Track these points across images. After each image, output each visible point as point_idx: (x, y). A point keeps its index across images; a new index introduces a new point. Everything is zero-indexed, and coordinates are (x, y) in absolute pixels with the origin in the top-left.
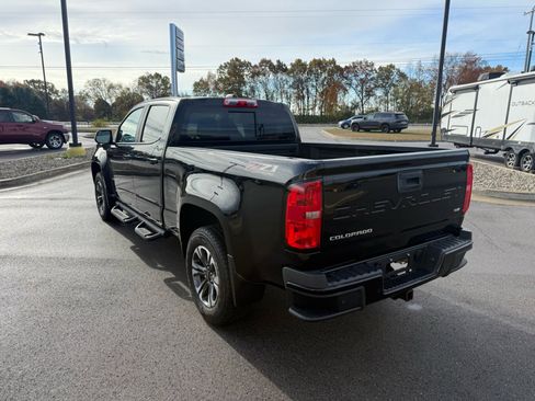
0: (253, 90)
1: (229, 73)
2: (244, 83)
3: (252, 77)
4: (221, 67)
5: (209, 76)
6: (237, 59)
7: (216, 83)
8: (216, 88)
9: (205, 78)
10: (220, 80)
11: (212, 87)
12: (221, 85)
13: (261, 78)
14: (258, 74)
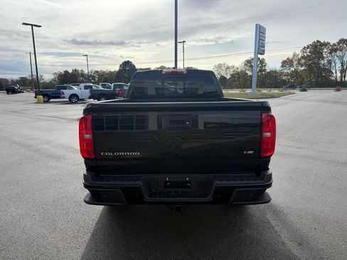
0: (330, 62)
1: (310, 52)
2: (323, 58)
3: (330, 53)
4: (304, 48)
5: (294, 55)
6: (318, 41)
7: (299, 60)
8: (299, 63)
9: (291, 57)
10: (303, 57)
11: (295, 63)
12: (303, 61)
13: (339, 53)
14: (335, 50)
